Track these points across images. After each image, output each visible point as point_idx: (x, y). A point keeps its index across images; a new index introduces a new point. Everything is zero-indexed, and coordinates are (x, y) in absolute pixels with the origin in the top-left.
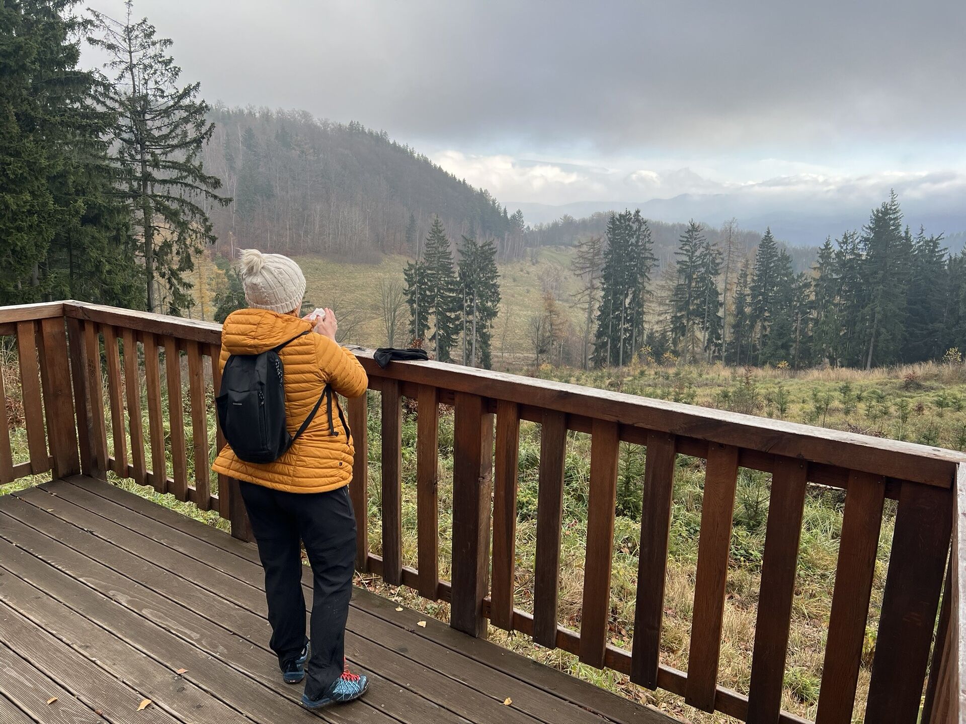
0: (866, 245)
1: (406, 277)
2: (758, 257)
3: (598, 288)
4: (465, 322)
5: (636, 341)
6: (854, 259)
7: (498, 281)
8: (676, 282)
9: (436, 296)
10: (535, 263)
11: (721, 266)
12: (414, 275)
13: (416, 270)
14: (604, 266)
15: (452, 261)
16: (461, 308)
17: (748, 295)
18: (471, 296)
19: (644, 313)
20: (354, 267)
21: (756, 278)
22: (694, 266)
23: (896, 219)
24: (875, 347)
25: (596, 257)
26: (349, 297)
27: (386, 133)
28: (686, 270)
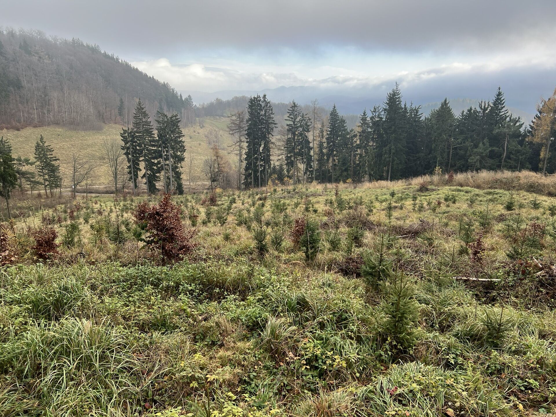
0: (385, 112)
1: (122, 138)
2: (329, 121)
3: (243, 142)
4: (164, 166)
5: (267, 171)
6: (379, 120)
7: (183, 139)
8: (286, 136)
9: (144, 149)
10: (202, 127)
11: (310, 126)
12: (127, 137)
13: (128, 134)
14: (247, 128)
15: (152, 127)
16: (161, 156)
17: (325, 142)
18: (167, 149)
19: (270, 155)
20: (85, 133)
21: (329, 133)
22: (296, 127)
23: (399, 97)
24: (392, 167)
25: (241, 123)
26: (84, 152)
27: (98, 46)
28: (292, 129)
